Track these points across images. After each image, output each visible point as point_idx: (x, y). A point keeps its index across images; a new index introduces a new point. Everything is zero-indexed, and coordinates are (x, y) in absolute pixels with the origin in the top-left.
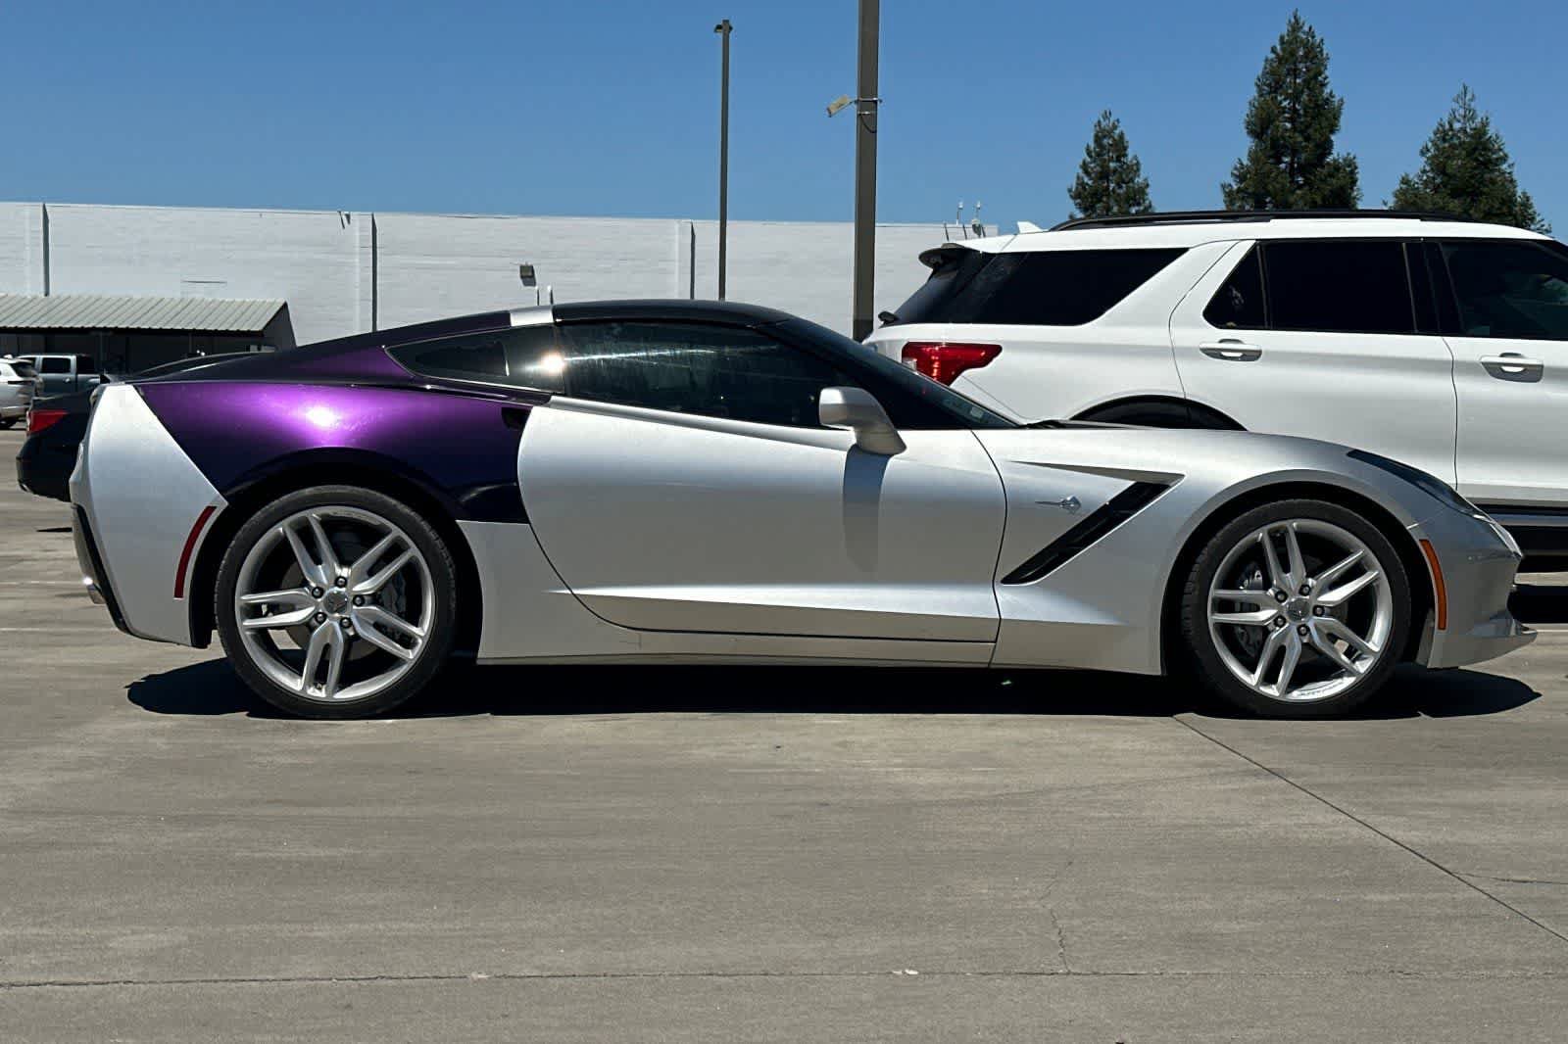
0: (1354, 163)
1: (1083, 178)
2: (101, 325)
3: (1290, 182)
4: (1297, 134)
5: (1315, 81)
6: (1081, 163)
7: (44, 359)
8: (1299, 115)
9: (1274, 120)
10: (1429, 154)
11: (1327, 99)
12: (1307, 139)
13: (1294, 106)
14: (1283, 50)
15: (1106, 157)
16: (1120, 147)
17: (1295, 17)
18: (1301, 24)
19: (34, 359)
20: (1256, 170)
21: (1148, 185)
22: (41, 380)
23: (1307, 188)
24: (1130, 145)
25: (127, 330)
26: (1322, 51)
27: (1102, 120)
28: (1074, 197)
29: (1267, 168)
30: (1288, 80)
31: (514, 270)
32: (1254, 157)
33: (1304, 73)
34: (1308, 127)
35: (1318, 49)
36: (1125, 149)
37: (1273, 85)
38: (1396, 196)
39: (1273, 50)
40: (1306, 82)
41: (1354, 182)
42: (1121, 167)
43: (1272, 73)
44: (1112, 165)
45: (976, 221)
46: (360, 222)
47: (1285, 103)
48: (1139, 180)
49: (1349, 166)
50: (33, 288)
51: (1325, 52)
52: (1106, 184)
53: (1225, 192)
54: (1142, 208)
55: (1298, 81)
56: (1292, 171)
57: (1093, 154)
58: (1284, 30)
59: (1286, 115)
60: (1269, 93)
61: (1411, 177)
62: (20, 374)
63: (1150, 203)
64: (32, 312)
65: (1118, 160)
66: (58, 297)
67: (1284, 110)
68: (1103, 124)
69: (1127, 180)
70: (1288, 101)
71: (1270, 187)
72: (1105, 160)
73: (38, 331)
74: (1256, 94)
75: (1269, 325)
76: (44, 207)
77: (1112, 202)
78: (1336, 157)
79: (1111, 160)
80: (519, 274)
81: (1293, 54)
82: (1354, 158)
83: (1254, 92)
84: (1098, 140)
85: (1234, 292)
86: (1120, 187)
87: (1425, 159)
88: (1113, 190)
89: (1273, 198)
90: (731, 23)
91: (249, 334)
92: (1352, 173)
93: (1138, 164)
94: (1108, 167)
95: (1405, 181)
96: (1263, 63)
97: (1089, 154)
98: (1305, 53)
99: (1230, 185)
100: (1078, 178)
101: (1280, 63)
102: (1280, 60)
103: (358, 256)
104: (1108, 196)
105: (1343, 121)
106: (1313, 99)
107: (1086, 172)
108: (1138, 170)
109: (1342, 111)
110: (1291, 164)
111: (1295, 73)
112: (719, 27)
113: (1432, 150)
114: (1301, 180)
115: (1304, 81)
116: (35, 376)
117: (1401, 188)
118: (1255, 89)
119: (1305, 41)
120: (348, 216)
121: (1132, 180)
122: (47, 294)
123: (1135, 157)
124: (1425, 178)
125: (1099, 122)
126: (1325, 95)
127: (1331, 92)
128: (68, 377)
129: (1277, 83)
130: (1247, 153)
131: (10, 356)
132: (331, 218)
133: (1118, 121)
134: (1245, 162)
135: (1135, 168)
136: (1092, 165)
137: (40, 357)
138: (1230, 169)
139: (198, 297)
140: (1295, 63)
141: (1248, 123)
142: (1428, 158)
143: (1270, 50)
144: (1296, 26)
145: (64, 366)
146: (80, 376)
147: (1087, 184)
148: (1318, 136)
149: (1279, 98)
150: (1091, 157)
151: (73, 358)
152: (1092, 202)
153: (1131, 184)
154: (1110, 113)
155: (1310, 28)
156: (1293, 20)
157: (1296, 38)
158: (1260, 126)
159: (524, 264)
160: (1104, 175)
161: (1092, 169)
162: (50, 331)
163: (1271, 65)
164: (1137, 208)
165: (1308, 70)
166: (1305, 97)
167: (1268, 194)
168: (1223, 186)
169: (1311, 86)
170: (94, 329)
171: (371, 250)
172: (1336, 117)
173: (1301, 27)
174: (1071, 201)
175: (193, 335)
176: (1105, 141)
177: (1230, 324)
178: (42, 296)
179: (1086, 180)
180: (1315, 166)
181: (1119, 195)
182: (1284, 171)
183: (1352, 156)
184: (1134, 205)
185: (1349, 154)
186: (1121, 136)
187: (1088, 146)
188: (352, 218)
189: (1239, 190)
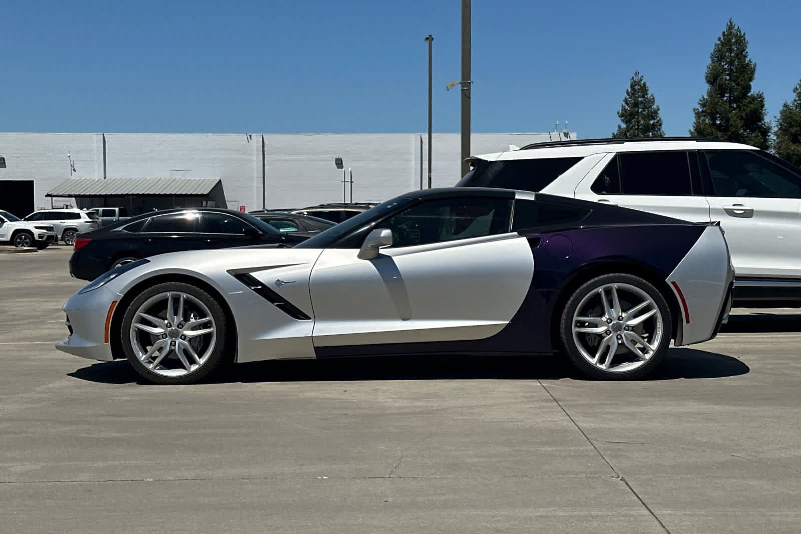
0: (763, 96)
1: (625, 107)
2: (130, 193)
3: (729, 107)
4: (732, 83)
5: (741, 54)
6: (624, 98)
7: (103, 210)
8: (734, 72)
9: (720, 76)
10: (798, 92)
11: (748, 63)
12: (738, 84)
13: (731, 67)
14: (724, 39)
15: (637, 95)
16: (644, 90)
17: (730, 22)
18: (733, 25)
19: (98, 210)
20: (711, 101)
21: (659, 109)
22: (101, 221)
23: (738, 110)
24: (649, 89)
25: (143, 195)
26: (745, 39)
27: (634, 76)
28: (621, 116)
29: (717, 100)
30: (727, 54)
31: (331, 161)
32: (710, 94)
33: (736, 50)
34: (738, 78)
35: (743, 38)
36: (647, 90)
37: (719, 57)
38: (781, 113)
39: (719, 39)
40: (737, 55)
41: (763, 106)
42: (645, 100)
43: (719, 51)
44: (640, 99)
45: (565, 131)
46: (256, 138)
47: (726, 66)
48: (654, 107)
49: (760, 98)
50: (98, 175)
51: (746, 40)
52: (637, 109)
53: (695, 113)
54: (656, 121)
55: (732, 55)
56: (730, 101)
57: (630, 94)
58: (724, 28)
59: (727, 72)
60: (717, 62)
61: (788, 103)
62: (90, 218)
63: (660, 118)
64: (98, 186)
65: (643, 97)
66: (110, 179)
67: (725, 70)
68: (635, 79)
69: (648, 107)
70: (727, 66)
71: (718, 110)
72: (636, 97)
73: (100, 196)
74: (711, 62)
75: (622, 192)
76: (103, 135)
77: (640, 119)
78: (753, 94)
79: (639, 96)
80: (334, 163)
81: (729, 41)
82: (763, 94)
83: (709, 61)
84: (632, 86)
85: (606, 177)
86: (644, 111)
87: (796, 94)
88: (641, 112)
89: (720, 115)
90: (433, 37)
91: (202, 195)
92: (762, 101)
93: (653, 98)
94: (638, 100)
95: (785, 106)
96: (714, 46)
97: (628, 93)
98: (736, 40)
99: (698, 109)
100: (622, 106)
101: (722, 45)
102: (723, 44)
103: (255, 156)
104: (638, 115)
105: (756, 75)
106: (740, 64)
107: (627, 103)
108: (654, 101)
109: (756, 69)
110: (730, 97)
111: (731, 51)
112: (427, 39)
113: (799, 90)
114: (735, 105)
115: (735, 54)
116: (98, 219)
117: (783, 109)
118: (710, 59)
119: (736, 34)
120: (250, 136)
121: (651, 107)
122: (105, 178)
123: (652, 95)
124: (796, 104)
125: (633, 78)
126: (747, 62)
127: (750, 60)
128: (114, 219)
129: (721, 56)
130: (706, 92)
131: (85, 209)
132: (243, 137)
133: (643, 77)
134: (706, 97)
135: (652, 101)
136: (629, 100)
137: (101, 209)
138: (698, 100)
139: (178, 177)
140: (731, 46)
141: (706, 77)
142: (797, 93)
143: (717, 39)
144: (731, 27)
145: (112, 213)
146: (120, 218)
147: (627, 109)
148: (743, 83)
149: (722, 64)
150: (629, 95)
151: (117, 209)
152: (630, 119)
153: (650, 109)
154: (638, 73)
155: (738, 28)
156: (729, 24)
157: (731, 33)
158: (713, 78)
159: (337, 157)
160: (636, 105)
161: (630, 101)
162: (106, 196)
163: (718, 47)
164: (653, 121)
165: (737, 49)
166: (736, 63)
167: (717, 113)
168: (694, 110)
169: (739, 57)
170: (127, 195)
171: (262, 153)
172: (753, 72)
173: (734, 27)
174: (619, 119)
175: (175, 197)
176: (636, 87)
177: (603, 192)
178: (103, 179)
179: (627, 107)
180: (742, 98)
181: (643, 114)
182: (726, 101)
183: (761, 93)
184: (652, 120)
185: (759, 92)
186: (645, 84)
187: (627, 90)
188: (252, 136)
189: (703, 111)
